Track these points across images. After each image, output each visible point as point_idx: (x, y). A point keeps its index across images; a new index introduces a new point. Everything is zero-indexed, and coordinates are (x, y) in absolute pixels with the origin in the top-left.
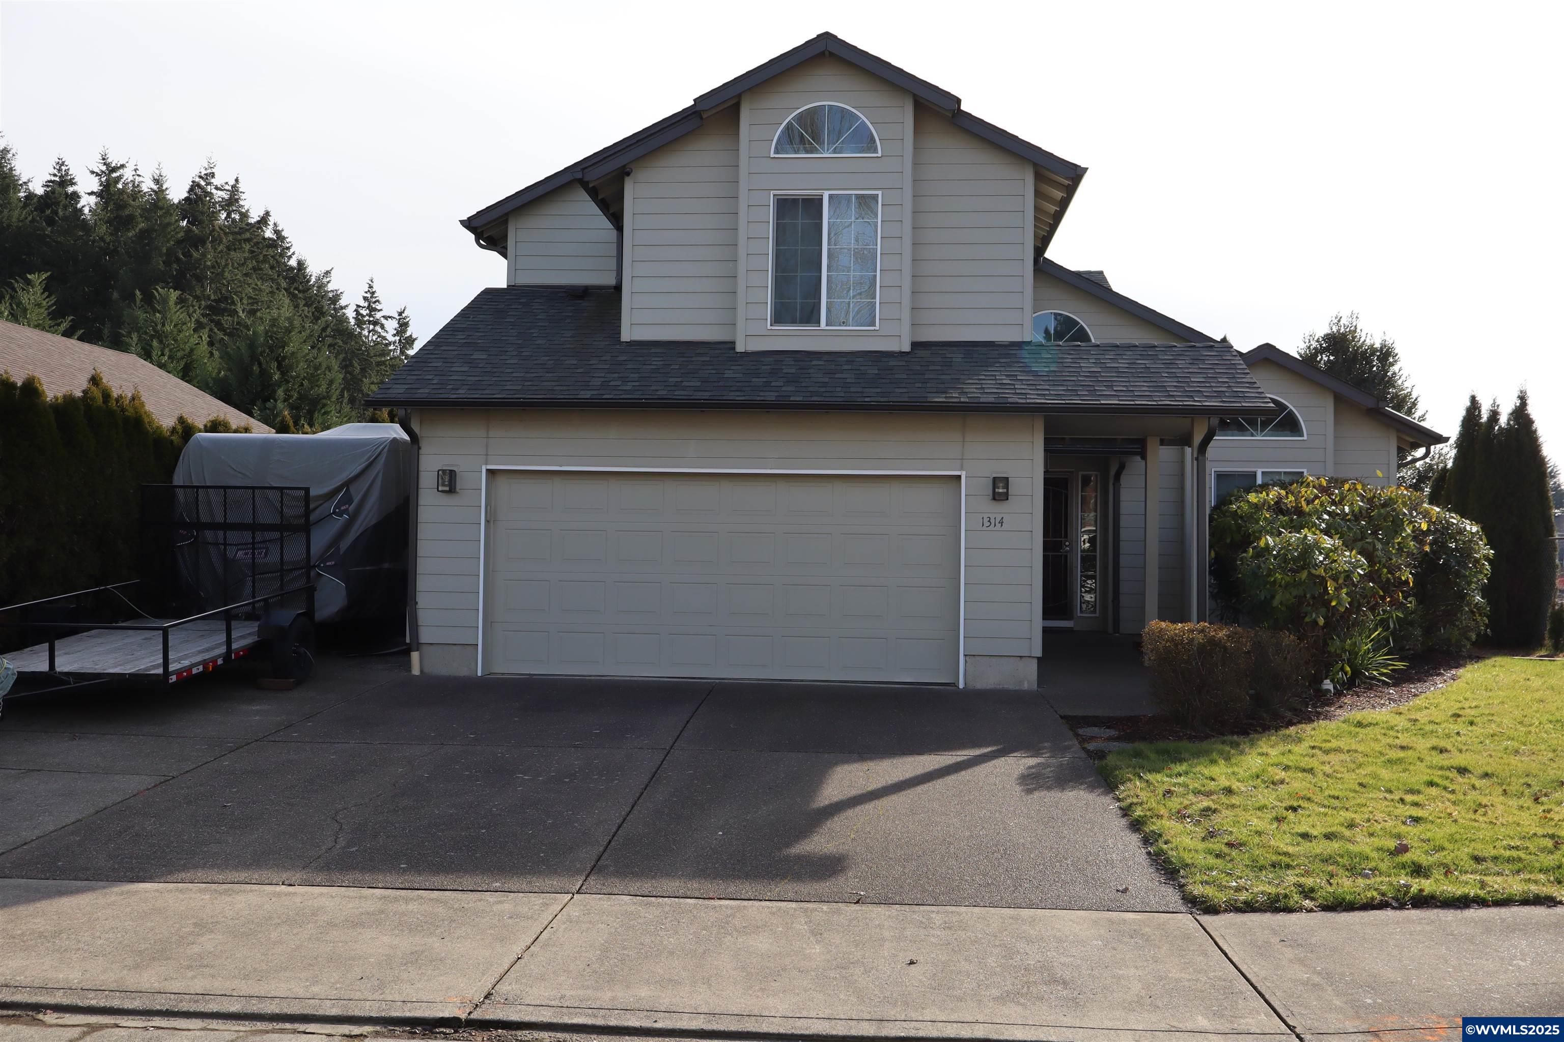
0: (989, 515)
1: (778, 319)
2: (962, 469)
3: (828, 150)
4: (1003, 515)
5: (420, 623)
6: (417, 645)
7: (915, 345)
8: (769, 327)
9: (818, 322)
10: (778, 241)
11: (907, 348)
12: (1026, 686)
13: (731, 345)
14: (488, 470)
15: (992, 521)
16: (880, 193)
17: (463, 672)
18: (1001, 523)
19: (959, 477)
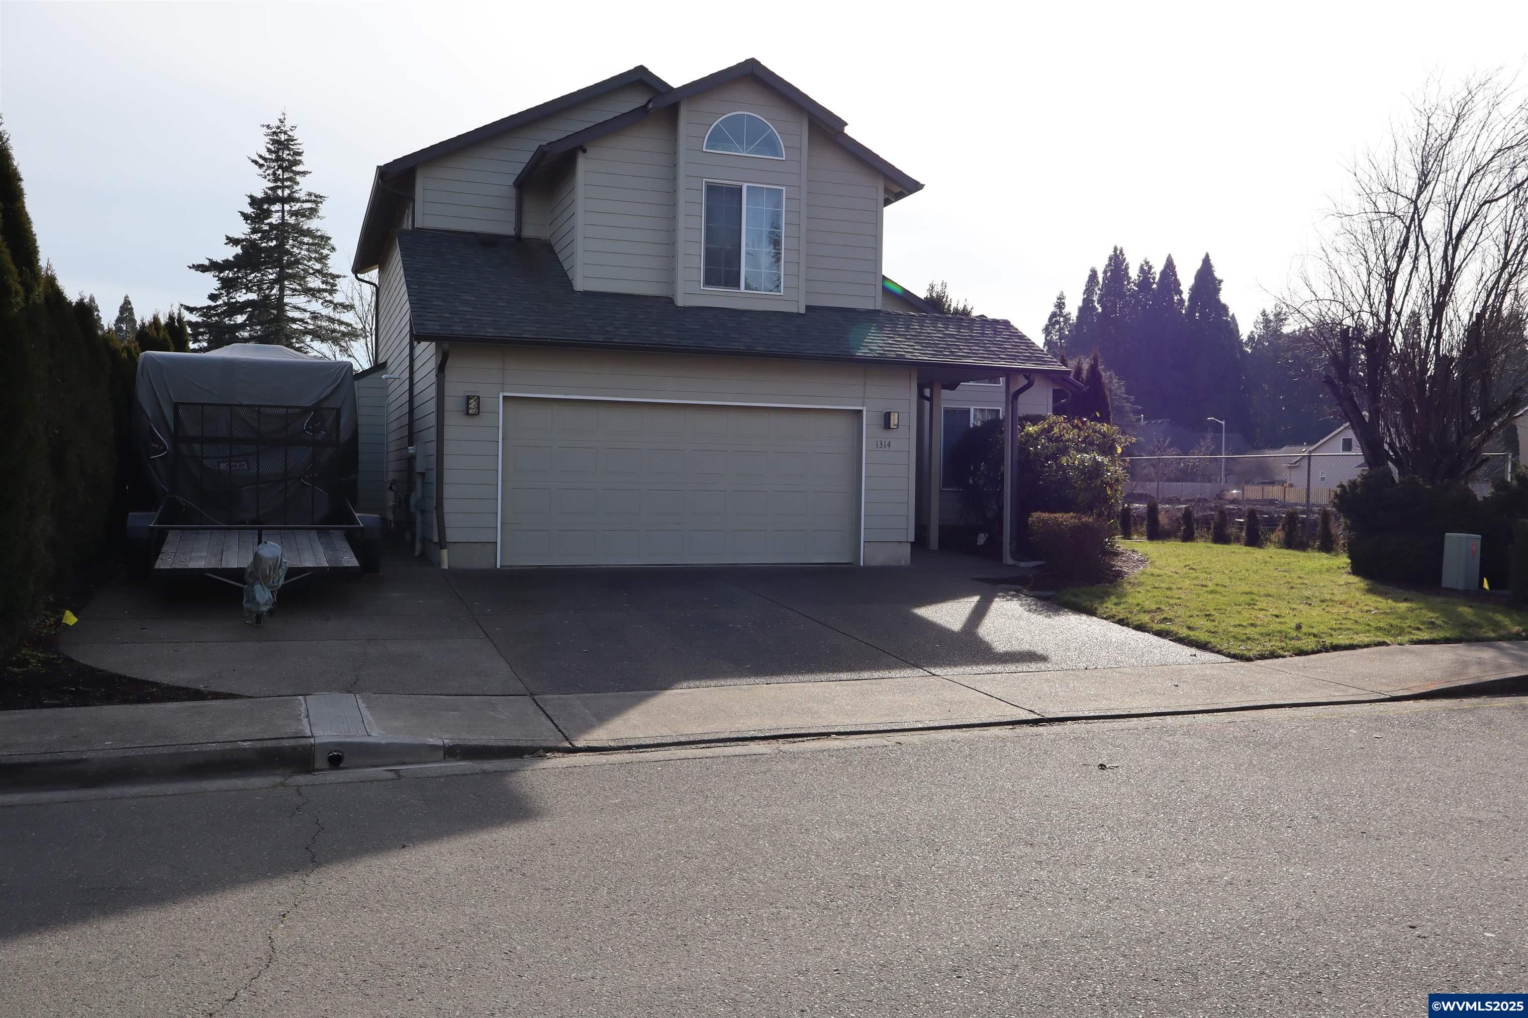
0: (881, 439)
1: (708, 282)
2: (863, 405)
3: (747, 149)
4: (889, 440)
5: (446, 526)
6: (442, 544)
7: (808, 308)
8: (702, 288)
9: (738, 286)
10: (708, 220)
11: (802, 310)
12: (903, 563)
13: (670, 301)
14: (504, 397)
15: (883, 443)
16: (784, 188)
17: (484, 565)
18: (889, 445)
19: (861, 411)
